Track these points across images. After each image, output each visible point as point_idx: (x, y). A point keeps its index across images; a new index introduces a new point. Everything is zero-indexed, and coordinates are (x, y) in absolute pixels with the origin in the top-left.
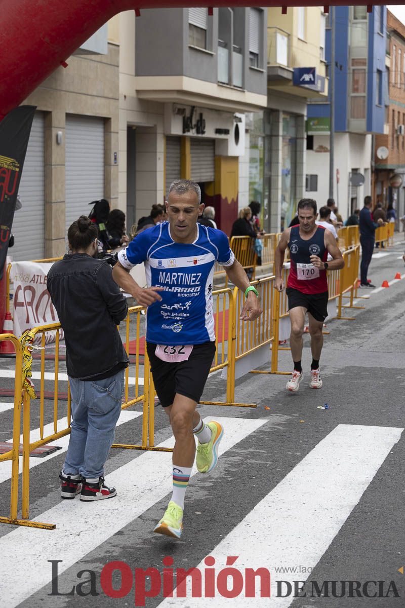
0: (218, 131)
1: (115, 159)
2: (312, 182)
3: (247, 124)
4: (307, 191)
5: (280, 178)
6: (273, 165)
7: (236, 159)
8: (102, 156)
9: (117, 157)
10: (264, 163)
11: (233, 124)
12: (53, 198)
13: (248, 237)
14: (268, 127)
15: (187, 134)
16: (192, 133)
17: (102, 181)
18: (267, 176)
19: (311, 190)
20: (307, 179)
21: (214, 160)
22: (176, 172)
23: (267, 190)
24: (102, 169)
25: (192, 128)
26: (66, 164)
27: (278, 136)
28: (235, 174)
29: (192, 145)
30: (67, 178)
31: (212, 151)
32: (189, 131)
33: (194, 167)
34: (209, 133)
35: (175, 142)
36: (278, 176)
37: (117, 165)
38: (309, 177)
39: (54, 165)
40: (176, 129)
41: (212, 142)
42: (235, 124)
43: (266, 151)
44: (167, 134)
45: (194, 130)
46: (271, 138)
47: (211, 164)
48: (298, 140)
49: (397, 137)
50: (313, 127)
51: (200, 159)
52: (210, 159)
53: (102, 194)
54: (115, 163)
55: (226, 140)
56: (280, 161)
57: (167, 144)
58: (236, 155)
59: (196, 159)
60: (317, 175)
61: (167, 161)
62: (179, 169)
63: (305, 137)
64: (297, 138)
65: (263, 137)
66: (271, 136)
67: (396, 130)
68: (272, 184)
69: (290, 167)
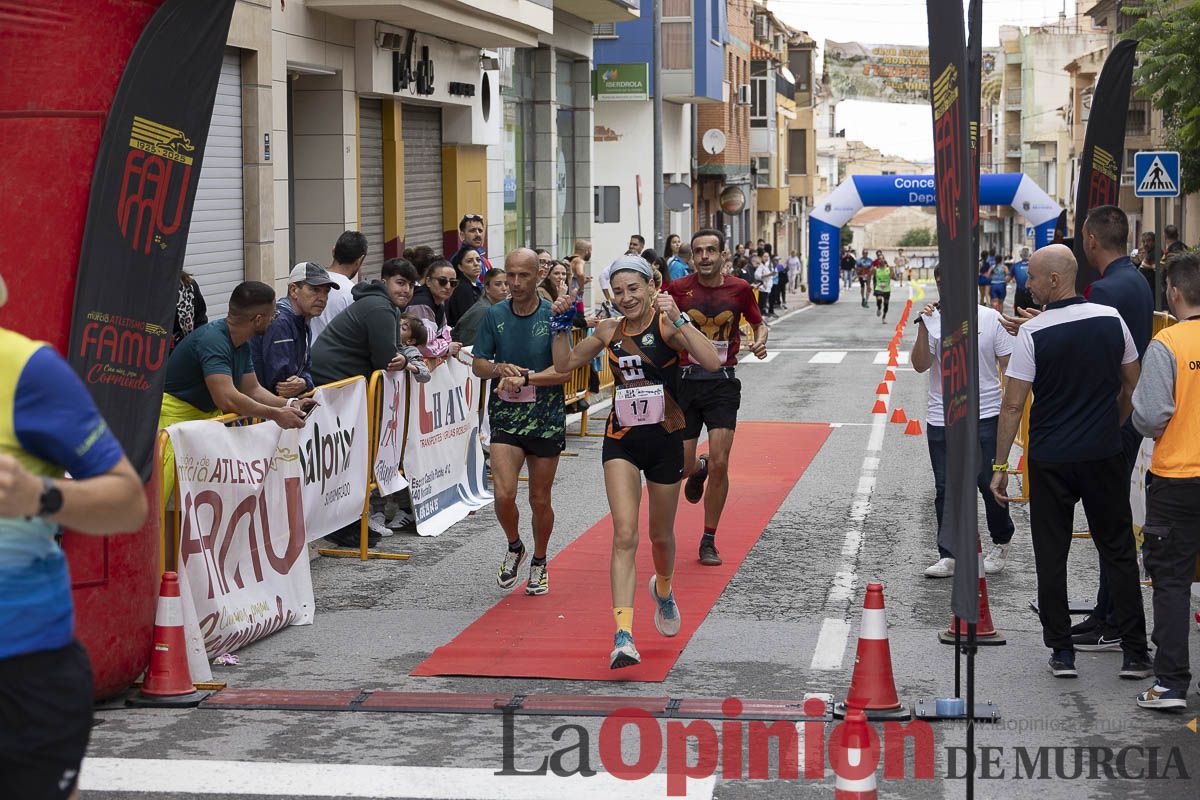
0: (456, 89)
1: (267, 148)
2: (609, 204)
3: (501, 77)
4: (596, 222)
5: (554, 193)
6: (539, 165)
7: (483, 148)
8: (237, 142)
9: (270, 144)
10: (523, 161)
11: (480, 73)
14: (528, 83)
15: (404, 93)
16: (410, 92)
17: (238, 203)
18: (530, 191)
19: (606, 222)
20: (596, 196)
21: (441, 155)
22: (376, 181)
23: (529, 220)
24: (237, 172)
25: (411, 80)
27: (548, 102)
28: (481, 181)
29: (403, 119)
31: (435, 134)
32: (405, 87)
33: (414, 169)
34: (440, 95)
35: (376, 108)
36: (550, 189)
37: (272, 164)
38: (601, 193)
40: (381, 82)
41: (436, 113)
42: (483, 72)
43: (525, 136)
44: (364, 94)
45: (413, 85)
46: (533, 108)
47: (435, 163)
48: (577, 113)
49: (737, 110)
50: (610, 85)
51: (415, 151)
52: (433, 151)
53: (238, 233)
54: (267, 159)
55: (470, 107)
56: (554, 158)
57: (361, 117)
58: (485, 143)
59: (409, 151)
60: (618, 188)
61: (362, 156)
62: (381, 173)
63: (592, 105)
64: (575, 109)
65: (517, 103)
66: (534, 103)
67: (736, 95)
68: (538, 208)
69: (564, 172)
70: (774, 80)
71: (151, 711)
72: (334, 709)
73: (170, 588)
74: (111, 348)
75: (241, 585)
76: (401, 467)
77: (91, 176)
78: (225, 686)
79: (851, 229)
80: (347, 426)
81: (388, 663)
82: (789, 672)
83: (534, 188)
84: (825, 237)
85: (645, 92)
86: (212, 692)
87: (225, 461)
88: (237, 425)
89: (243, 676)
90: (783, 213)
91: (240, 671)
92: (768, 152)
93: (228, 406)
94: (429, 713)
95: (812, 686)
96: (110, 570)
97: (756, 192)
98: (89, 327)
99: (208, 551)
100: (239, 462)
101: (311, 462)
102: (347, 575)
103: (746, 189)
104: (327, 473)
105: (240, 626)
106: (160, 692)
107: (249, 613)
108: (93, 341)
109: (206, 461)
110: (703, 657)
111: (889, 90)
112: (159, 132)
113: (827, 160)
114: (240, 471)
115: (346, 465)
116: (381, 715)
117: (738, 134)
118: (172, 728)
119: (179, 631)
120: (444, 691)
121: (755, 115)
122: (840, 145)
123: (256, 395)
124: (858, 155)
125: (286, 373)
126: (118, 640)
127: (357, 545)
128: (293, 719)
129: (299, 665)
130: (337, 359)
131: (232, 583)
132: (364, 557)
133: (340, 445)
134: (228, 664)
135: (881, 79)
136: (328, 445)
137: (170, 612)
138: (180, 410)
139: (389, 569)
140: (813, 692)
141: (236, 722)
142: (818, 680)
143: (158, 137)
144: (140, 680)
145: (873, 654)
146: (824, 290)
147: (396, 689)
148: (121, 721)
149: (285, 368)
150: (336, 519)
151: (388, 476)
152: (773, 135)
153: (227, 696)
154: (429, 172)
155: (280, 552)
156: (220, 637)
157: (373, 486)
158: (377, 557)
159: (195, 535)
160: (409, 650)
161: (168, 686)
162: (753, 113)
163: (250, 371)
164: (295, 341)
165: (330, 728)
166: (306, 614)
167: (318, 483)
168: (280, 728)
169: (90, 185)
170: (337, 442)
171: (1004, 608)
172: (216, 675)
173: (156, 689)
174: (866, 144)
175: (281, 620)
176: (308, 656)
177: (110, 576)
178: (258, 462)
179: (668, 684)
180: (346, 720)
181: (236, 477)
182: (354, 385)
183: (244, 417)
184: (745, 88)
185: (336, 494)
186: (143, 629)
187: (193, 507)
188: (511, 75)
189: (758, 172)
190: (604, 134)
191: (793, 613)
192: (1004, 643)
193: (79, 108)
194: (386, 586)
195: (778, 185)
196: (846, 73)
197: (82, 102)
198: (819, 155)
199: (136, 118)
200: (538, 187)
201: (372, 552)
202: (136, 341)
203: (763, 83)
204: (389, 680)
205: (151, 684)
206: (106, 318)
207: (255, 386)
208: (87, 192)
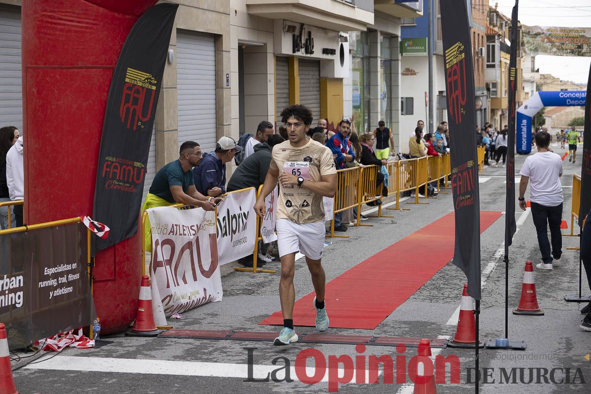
0: (326, 51)
1: (228, 81)
2: (408, 106)
3: (350, 45)
4: (402, 114)
5: (379, 101)
6: (372, 87)
7: (341, 80)
8: (213, 78)
9: (229, 79)
10: (364, 85)
11: (339, 43)
12: (165, 126)
13: (374, 165)
14: (366, 48)
15: (298, 54)
16: (301, 53)
17: (213, 106)
18: (368, 100)
19: (407, 114)
20: (402, 102)
21: (320, 83)
22: (285, 95)
23: (367, 114)
24: (214, 92)
25: (302, 48)
26: (178, 87)
27: (377, 57)
28: (340, 96)
29: (299, 66)
30: (179, 102)
31: (317, 73)
32: (299, 51)
33: (305, 89)
34: (317, 54)
35: (285, 61)
36: (377, 99)
37: (230, 88)
38: (404, 100)
39: (166, 88)
40: (287, 48)
41: (317, 63)
42: (340, 43)
43: (365, 73)
44: (277, 54)
45: (303, 50)
46: (369, 59)
47: (317, 87)
48: (393, 62)
49: (478, 60)
50: (408, 48)
51: (306, 81)
52: (315, 81)
53: (214, 121)
54: (228, 85)
55: (333, 60)
56: (379, 83)
57: (277, 65)
58: (342, 77)
59: (303, 81)
60: (413, 98)
61: (277, 84)
62: (288, 92)
63: (400, 58)
64: (392, 60)
65: (361, 58)
66: (369, 58)
67: (478, 52)
68: (371, 107)
69: (386, 90)
70: (499, 45)
71: (135, 338)
72: (218, 339)
73: (146, 282)
74: (117, 173)
75: (185, 282)
76: (275, 230)
77: (107, 95)
78: (172, 328)
79: (545, 118)
80: (245, 210)
81: (250, 319)
82: (435, 326)
83: (370, 98)
84: (525, 122)
85: (426, 52)
86: (165, 330)
87: (176, 225)
88: (184, 209)
89: (182, 323)
90: (506, 110)
91: (182, 322)
92: (496, 80)
93: (180, 200)
94: (260, 341)
95: (443, 332)
96: (116, 274)
97: (490, 99)
98: (106, 164)
99: (168, 267)
100: (183, 226)
101: (225, 227)
102: (244, 280)
103: (485, 98)
104: (234, 232)
105: (184, 301)
106: (140, 330)
107: (189, 295)
108: (108, 170)
109: (167, 225)
110: (397, 319)
111: (555, 49)
112: (140, 75)
113: (530, 84)
114: (184, 230)
115: (244, 228)
116: (239, 342)
117: (478, 71)
118: (143, 345)
119: (150, 303)
120: (271, 332)
121: (489, 62)
122: (537, 76)
123: (195, 195)
124: (549, 81)
125: (212, 186)
126: (121, 305)
127: (252, 266)
128: (198, 343)
129: (209, 319)
130: (245, 179)
131: (181, 282)
132: (255, 272)
133: (241, 219)
134: (177, 318)
135: (550, 44)
136: (234, 219)
137: (145, 294)
138: (158, 202)
139: (265, 277)
140: (442, 335)
141: (172, 343)
142: (447, 330)
143: (139, 77)
144: (132, 324)
145: (467, 318)
146: (524, 148)
147: (250, 330)
148: (121, 342)
149: (211, 183)
150: (239, 253)
151: (268, 234)
152: (498, 72)
153: (171, 332)
154: (314, 91)
155: (206, 268)
156: (173, 306)
157: (260, 238)
158: (261, 272)
159: (160, 258)
160: (261, 313)
161: (144, 327)
162: (488, 61)
163: (192, 185)
164: (217, 171)
165: (213, 347)
166: (219, 297)
167: (229, 237)
168: (191, 346)
169: (107, 99)
170: (239, 217)
171: (551, 299)
172: (170, 323)
173: (139, 328)
174: (553, 75)
175: (205, 300)
176: (214, 315)
177: (117, 276)
178: (194, 226)
179: (377, 330)
180: (222, 343)
181: (182, 232)
182: (249, 191)
183: (188, 205)
184: (481, 49)
185: (239, 242)
186: (133, 301)
187: (159, 247)
188: (356, 45)
189: (491, 90)
190: (409, 72)
191: (448, 300)
192: (543, 315)
193: (102, 64)
194: (261, 285)
195: (501, 96)
196: (533, 41)
197: (103, 61)
198: (525, 81)
199: (128, 69)
200: (372, 98)
201: (259, 269)
202: (129, 171)
203: (494, 46)
204: (247, 326)
205: (137, 326)
206: (114, 160)
207: (195, 191)
208: (106, 102)
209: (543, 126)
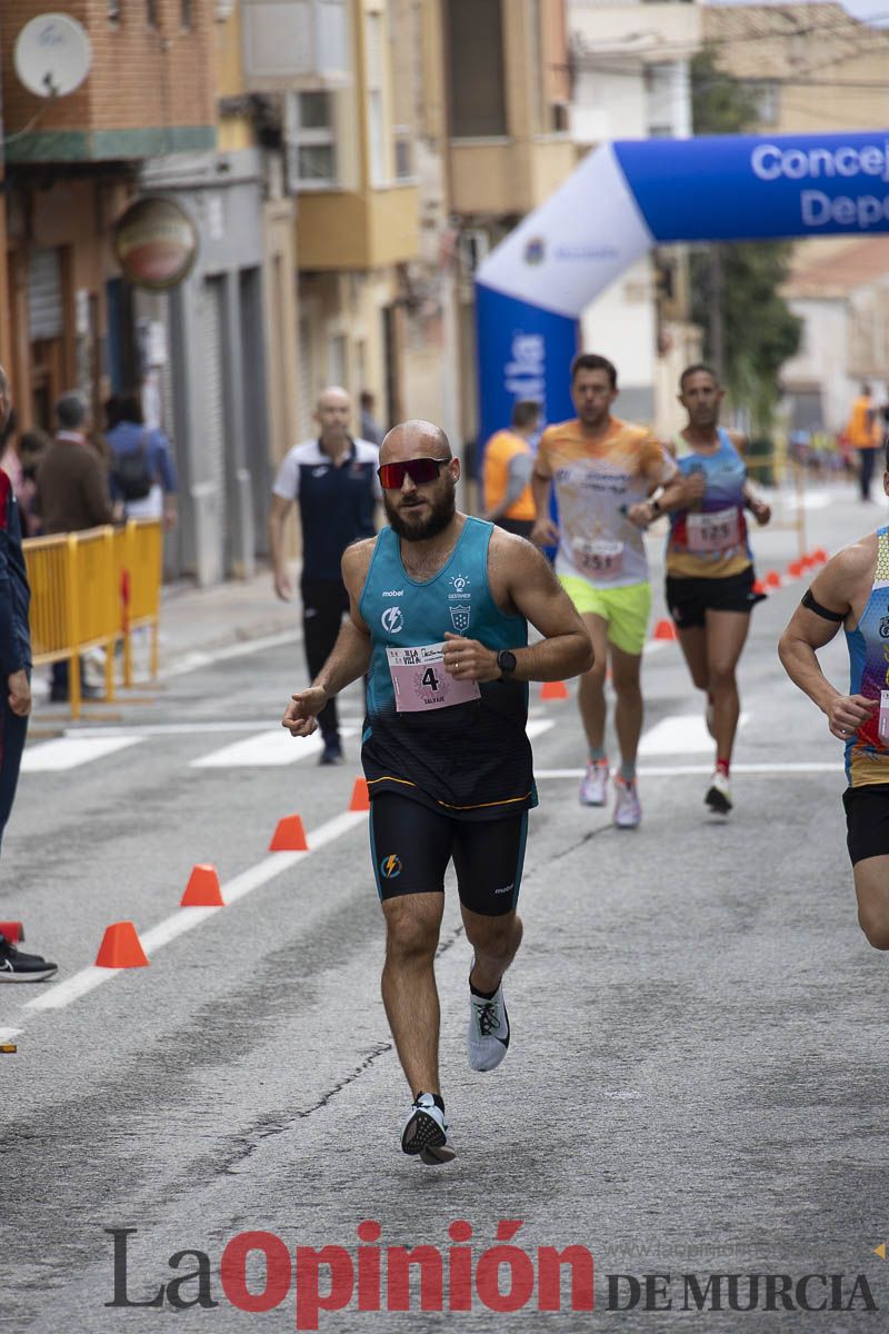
97: (284, 206)
103: (243, 198)
189: (292, 138)
195: (367, 180)
209: (792, 371)
